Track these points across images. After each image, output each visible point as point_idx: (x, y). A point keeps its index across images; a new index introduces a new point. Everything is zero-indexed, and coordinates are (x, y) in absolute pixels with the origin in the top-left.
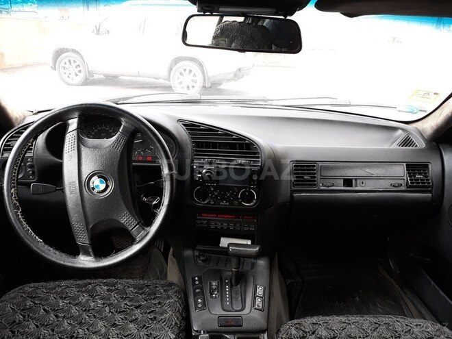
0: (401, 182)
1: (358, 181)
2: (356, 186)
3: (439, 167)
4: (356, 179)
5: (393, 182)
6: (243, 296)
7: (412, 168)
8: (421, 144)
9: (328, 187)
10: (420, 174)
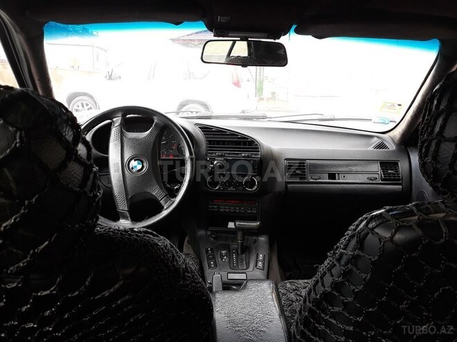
0: (376, 176)
1: (340, 175)
2: (339, 179)
3: (407, 165)
4: (338, 174)
5: (370, 176)
6: (247, 261)
7: (385, 165)
8: (392, 147)
9: (316, 179)
10: (391, 170)
